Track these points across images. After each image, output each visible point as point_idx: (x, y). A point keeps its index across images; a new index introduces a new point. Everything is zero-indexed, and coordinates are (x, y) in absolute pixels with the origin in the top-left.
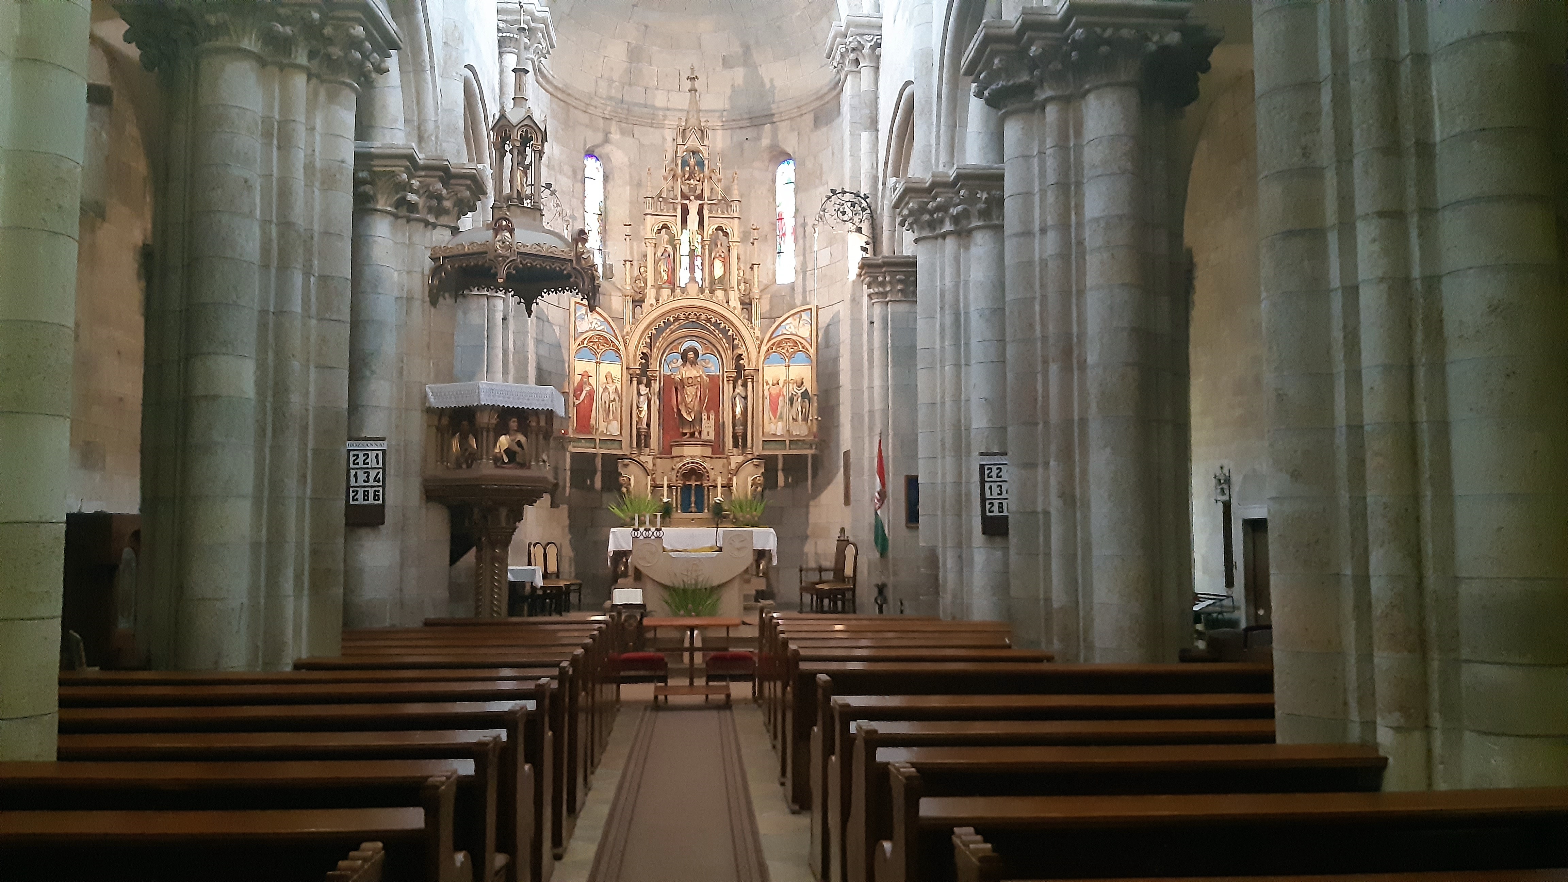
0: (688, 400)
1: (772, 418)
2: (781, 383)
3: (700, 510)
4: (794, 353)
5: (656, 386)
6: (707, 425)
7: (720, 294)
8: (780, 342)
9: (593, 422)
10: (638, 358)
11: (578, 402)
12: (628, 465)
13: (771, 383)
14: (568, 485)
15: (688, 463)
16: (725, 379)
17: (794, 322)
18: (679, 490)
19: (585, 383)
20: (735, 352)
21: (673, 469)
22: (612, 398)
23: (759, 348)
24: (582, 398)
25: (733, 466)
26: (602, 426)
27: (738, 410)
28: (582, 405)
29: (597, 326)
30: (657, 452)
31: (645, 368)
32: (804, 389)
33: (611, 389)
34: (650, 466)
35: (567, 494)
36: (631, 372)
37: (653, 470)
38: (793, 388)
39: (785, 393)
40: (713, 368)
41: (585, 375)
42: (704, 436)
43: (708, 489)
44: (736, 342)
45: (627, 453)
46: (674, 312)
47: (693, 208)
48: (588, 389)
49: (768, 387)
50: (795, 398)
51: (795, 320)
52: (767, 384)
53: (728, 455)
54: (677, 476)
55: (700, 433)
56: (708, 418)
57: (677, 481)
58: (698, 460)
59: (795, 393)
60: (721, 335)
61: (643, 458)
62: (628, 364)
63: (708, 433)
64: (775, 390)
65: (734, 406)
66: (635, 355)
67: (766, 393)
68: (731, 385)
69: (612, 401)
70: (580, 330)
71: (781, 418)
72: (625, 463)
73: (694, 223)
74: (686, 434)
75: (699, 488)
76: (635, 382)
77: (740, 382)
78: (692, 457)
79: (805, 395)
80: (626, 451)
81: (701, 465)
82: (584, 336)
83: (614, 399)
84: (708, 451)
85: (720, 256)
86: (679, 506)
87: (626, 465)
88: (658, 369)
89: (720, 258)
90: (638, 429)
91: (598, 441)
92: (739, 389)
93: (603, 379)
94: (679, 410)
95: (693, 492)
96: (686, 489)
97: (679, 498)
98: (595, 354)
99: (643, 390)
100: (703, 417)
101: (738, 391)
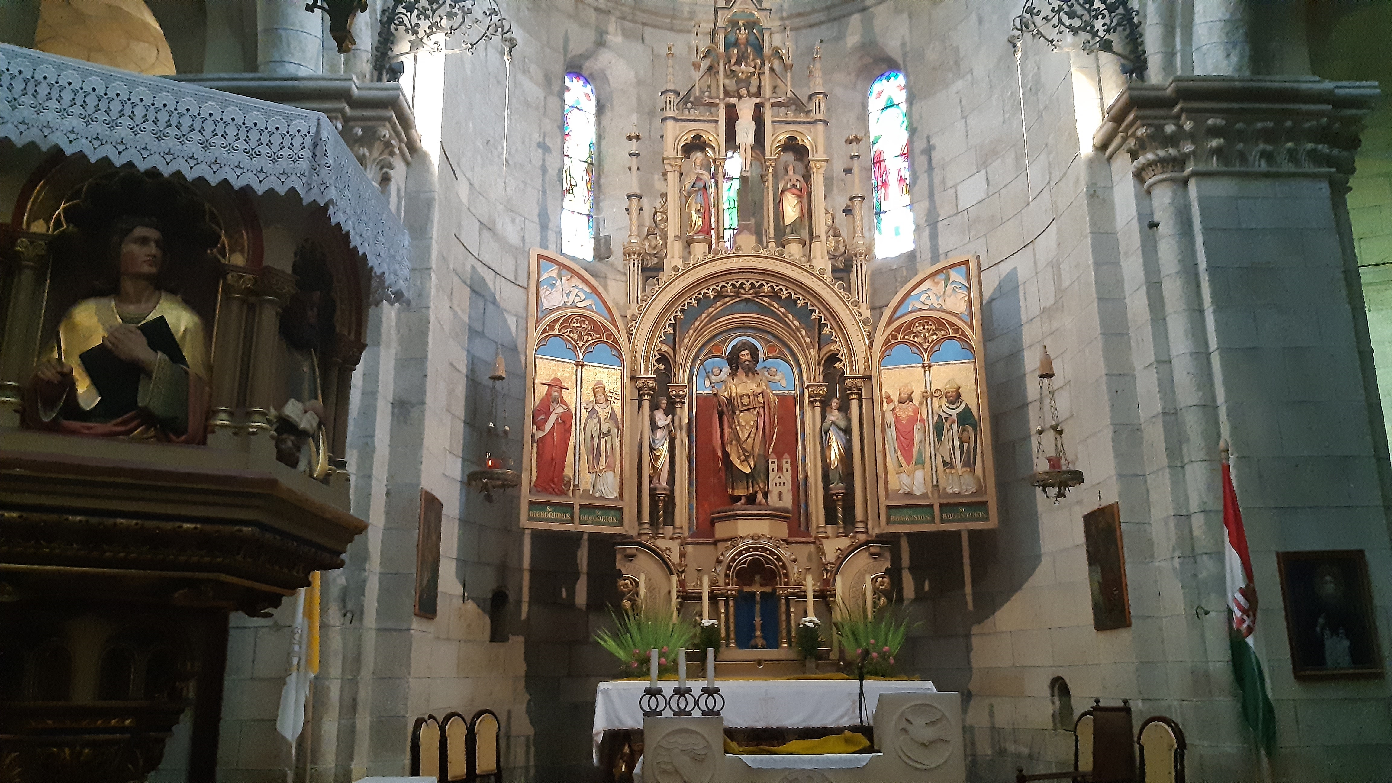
0: (743, 435)
1: (904, 464)
2: (916, 398)
3: (772, 643)
4: (940, 341)
5: (684, 414)
6: (778, 481)
7: (794, 250)
8: (911, 323)
9: (568, 472)
10: (653, 361)
11: (540, 435)
12: (634, 556)
13: (895, 398)
14: (526, 597)
15: (747, 550)
16: (807, 401)
17: (935, 289)
18: (731, 603)
19: (555, 400)
20: (824, 351)
21: (719, 562)
22: (605, 428)
23: (871, 336)
24: (548, 427)
25: (831, 556)
26: (586, 480)
27: (834, 455)
28: (549, 438)
29: (577, 300)
30: (686, 534)
31: (664, 377)
32: (963, 405)
33: (603, 412)
34: (675, 558)
35: (524, 616)
36: (639, 384)
37: (680, 565)
38: (940, 406)
39: (925, 417)
40: (784, 383)
41: (556, 385)
42: (773, 500)
43: (787, 601)
44: (826, 330)
45: (634, 533)
46: (715, 281)
47: (746, 110)
48: (560, 410)
49: (892, 406)
50: (947, 425)
51: (937, 283)
52: (890, 400)
53: (816, 538)
54: (727, 576)
55: (766, 495)
56: (780, 469)
57: (727, 584)
58: (764, 543)
59: (944, 415)
60: (797, 323)
61: (662, 544)
62: (634, 370)
63: (780, 494)
64: (905, 412)
65: (825, 446)
66: (647, 356)
67: (890, 418)
68: (818, 410)
69: (605, 435)
70: (546, 304)
71: (920, 462)
72: (628, 551)
73: (747, 134)
74: (738, 499)
75: (770, 600)
76: (646, 405)
77: (835, 403)
78: (756, 538)
79: (966, 418)
80: (630, 528)
81: (772, 553)
82: (554, 316)
83: (609, 431)
84: (782, 529)
85: (794, 186)
86: (732, 636)
87: (630, 557)
88: (687, 383)
89: (794, 190)
90: (652, 490)
91: (577, 508)
92: (835, 416)
93: (588, 395)
94: (726, 455)
95: (758, 607)
96: (744, 601)
97: (732, 619)
98: (574, 350)
99: (662, 419)
100: (771, 466)
101: (833, 418)
